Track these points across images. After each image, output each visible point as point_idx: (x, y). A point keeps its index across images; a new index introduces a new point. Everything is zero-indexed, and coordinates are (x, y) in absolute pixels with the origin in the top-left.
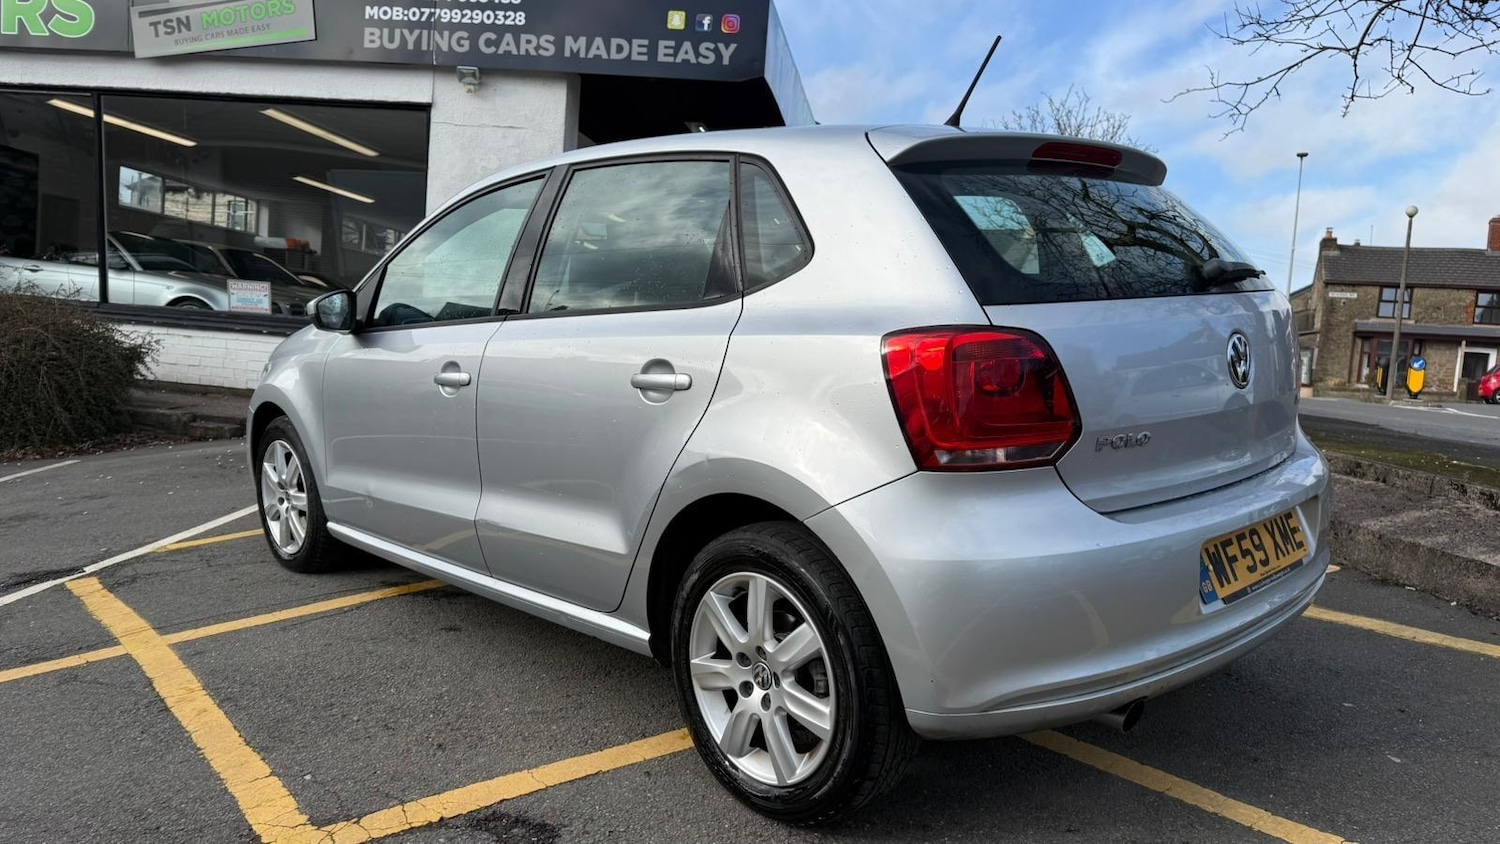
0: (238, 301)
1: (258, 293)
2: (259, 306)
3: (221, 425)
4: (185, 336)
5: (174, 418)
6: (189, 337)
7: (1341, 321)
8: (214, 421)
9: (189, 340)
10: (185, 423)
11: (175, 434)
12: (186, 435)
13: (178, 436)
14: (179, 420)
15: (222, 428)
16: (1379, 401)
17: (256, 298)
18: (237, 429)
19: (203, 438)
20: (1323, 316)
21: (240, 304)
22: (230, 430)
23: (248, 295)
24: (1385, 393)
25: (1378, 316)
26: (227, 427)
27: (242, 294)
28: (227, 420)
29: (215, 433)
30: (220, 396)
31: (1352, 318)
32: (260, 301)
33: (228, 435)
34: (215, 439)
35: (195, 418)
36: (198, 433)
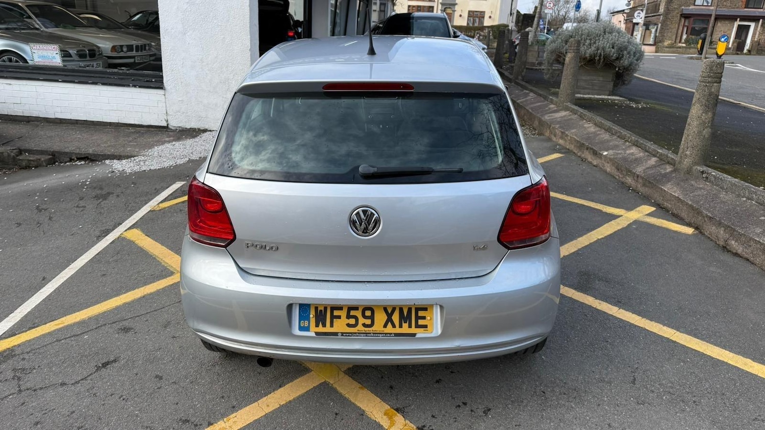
0: (39, 58)
1: (52, 52)
2: (54, 60)
3: (38, 157)
4: (7, 84)
5: (6, 154)
6: (10, 84)
7: (675, 8)
8: (34, 154)
9: (11, 86)
10: (13, 156)
11: (8, 164)
12: (16, 165)
13: (11, 166)
14: (9, 155)
15: (39, 159)
16: (697, 59)
17: (50, 55)
18: (50, 158)
19: (27, 167)
20: (665, 5)
21: (40, 60)
22: (45, 161)
23: (45, 53)
24: (701, 54)
25: (695, 5)
26: (43, 158)
27: (41, 53)
28: (42, 152)
29: (36, 163)
30: (38, 123)
31: (681, 6)
32: (54, 58)
33: (44, 164)
34: (36, 167)
35: (21, 152)
36: (24, 164)
